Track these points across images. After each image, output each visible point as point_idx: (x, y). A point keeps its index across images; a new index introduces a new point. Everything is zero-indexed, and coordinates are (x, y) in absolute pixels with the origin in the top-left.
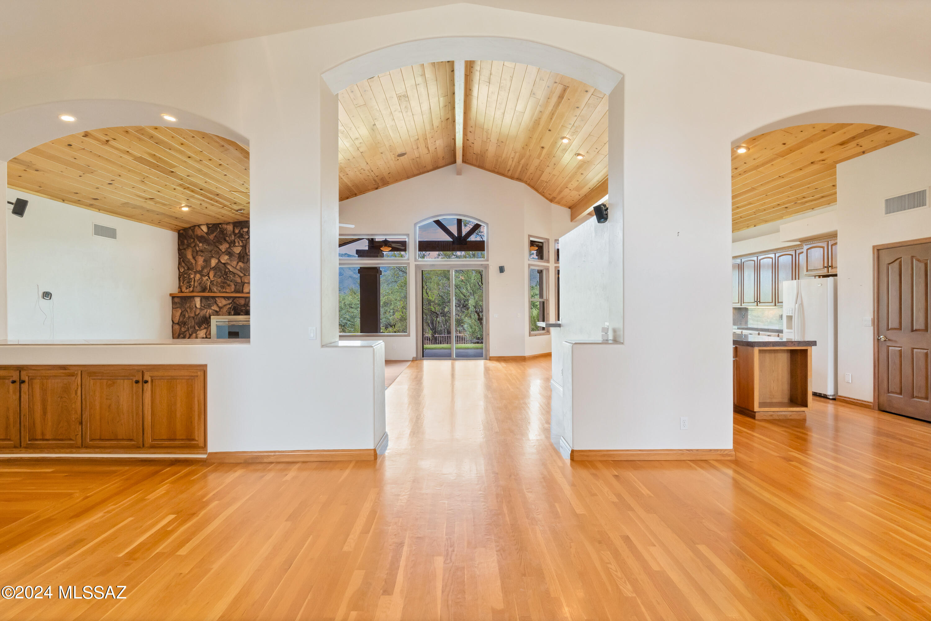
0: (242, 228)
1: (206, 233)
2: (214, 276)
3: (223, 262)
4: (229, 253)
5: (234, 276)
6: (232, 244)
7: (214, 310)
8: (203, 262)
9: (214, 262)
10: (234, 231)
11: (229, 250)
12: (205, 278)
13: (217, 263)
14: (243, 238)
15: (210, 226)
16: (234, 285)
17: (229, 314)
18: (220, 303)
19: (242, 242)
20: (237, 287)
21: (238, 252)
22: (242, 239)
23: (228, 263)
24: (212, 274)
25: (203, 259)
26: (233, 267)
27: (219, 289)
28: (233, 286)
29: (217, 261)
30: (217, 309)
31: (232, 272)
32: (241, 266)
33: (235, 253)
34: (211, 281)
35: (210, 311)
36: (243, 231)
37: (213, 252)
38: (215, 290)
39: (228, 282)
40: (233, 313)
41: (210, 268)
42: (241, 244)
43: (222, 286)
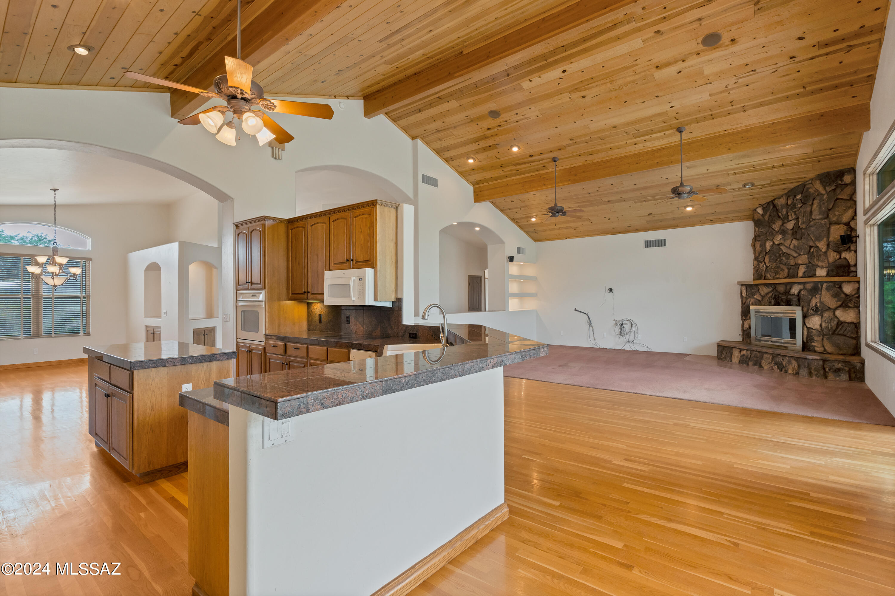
0: (795, 196)
1: (762, 215)
2: (769, 261)
3: (776, 243)
4: (783, 230)
5: (788, 259)
6: (785, 219)
7: (757, 299)
8: (760, 247)
9: (768, 245)
10: (787, 204)
11: (782, 227)
12: (761, 265)
13: (772, 247)
14: (795, 208)
15: (764, 206)
16: (788, 268)
17: (770, 304)
18: (762, 292)
19: (795, 214)
20: (791, 271)
21: (791, 228)
22: (795, 210)
23: (782, 243)
24: (767, 260)
25: (759, 244)
26: (786, 247)
27: (773, 275)
28: (786, 271)
29: (771, 243)
30: (760, 299)
31: (785, 253)
32: (794, 244)
33: (788, 230)
34: (767, 267)
35: (752, 300)
36: (797, 200)
37: (768, 234)
38: (769, 276)
39: (782, 266)
40: (773, 302)
41: (766, 253)
42: (794, 217)
43: (776, 270)
